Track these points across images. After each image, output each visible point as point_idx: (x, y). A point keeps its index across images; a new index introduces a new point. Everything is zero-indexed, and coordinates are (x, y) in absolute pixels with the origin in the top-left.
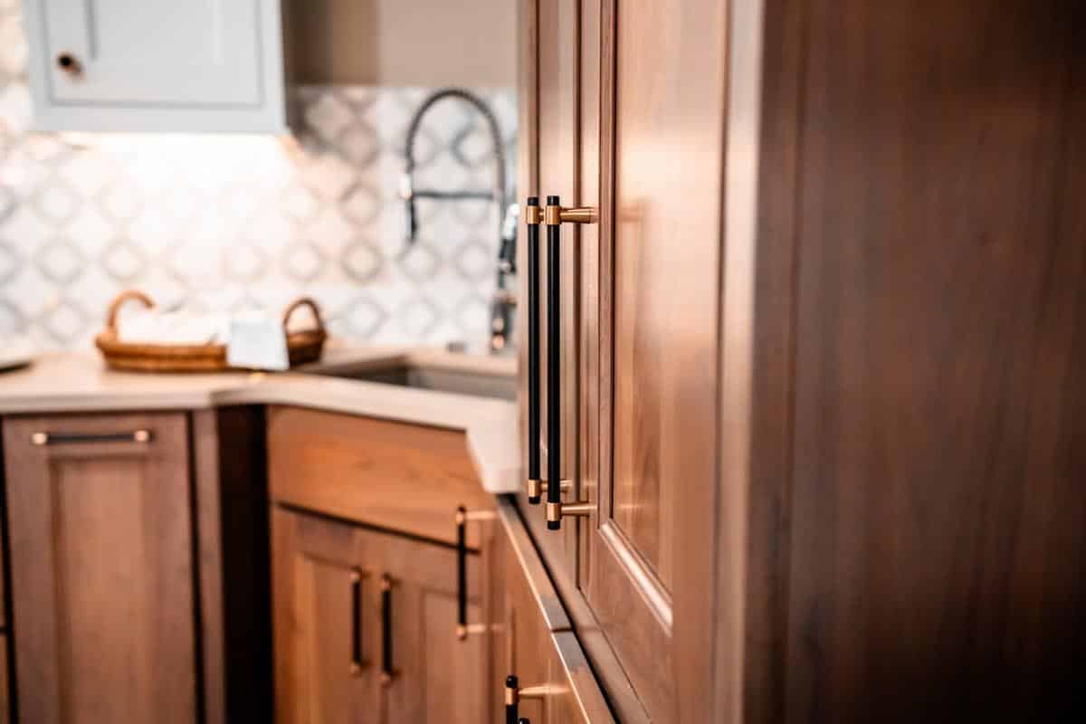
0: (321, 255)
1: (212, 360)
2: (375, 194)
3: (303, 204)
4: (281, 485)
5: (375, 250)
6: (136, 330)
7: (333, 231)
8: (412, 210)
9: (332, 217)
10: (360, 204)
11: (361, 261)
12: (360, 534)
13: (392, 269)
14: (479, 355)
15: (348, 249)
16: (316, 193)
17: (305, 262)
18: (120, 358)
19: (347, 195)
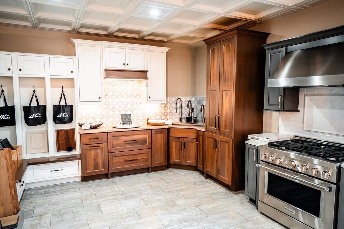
0: (162, 114)
1: (163, 124)
2: (167, 107)
3: (161, 109)
4: (171, 135)
5: (167, 113)
6: (150, 121)
7: (163, 111)
8: (177, 110)
9: (163, 110)
10: (166, 108)
11: (166, 114)
12: (181, 138)
13: (168, 115)
14: (180, 123)
15: (165, 113)
16: (162, 107)
17: (161, 114)
18: (149, 124)
19: (164, 108)
